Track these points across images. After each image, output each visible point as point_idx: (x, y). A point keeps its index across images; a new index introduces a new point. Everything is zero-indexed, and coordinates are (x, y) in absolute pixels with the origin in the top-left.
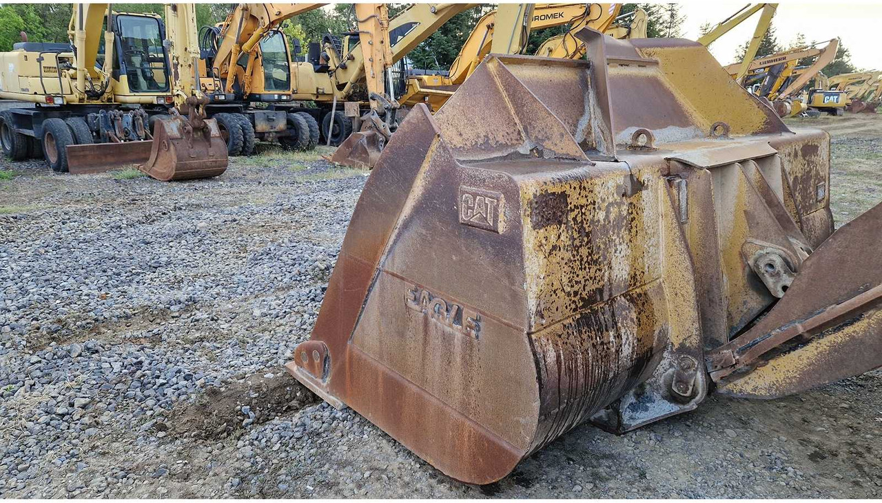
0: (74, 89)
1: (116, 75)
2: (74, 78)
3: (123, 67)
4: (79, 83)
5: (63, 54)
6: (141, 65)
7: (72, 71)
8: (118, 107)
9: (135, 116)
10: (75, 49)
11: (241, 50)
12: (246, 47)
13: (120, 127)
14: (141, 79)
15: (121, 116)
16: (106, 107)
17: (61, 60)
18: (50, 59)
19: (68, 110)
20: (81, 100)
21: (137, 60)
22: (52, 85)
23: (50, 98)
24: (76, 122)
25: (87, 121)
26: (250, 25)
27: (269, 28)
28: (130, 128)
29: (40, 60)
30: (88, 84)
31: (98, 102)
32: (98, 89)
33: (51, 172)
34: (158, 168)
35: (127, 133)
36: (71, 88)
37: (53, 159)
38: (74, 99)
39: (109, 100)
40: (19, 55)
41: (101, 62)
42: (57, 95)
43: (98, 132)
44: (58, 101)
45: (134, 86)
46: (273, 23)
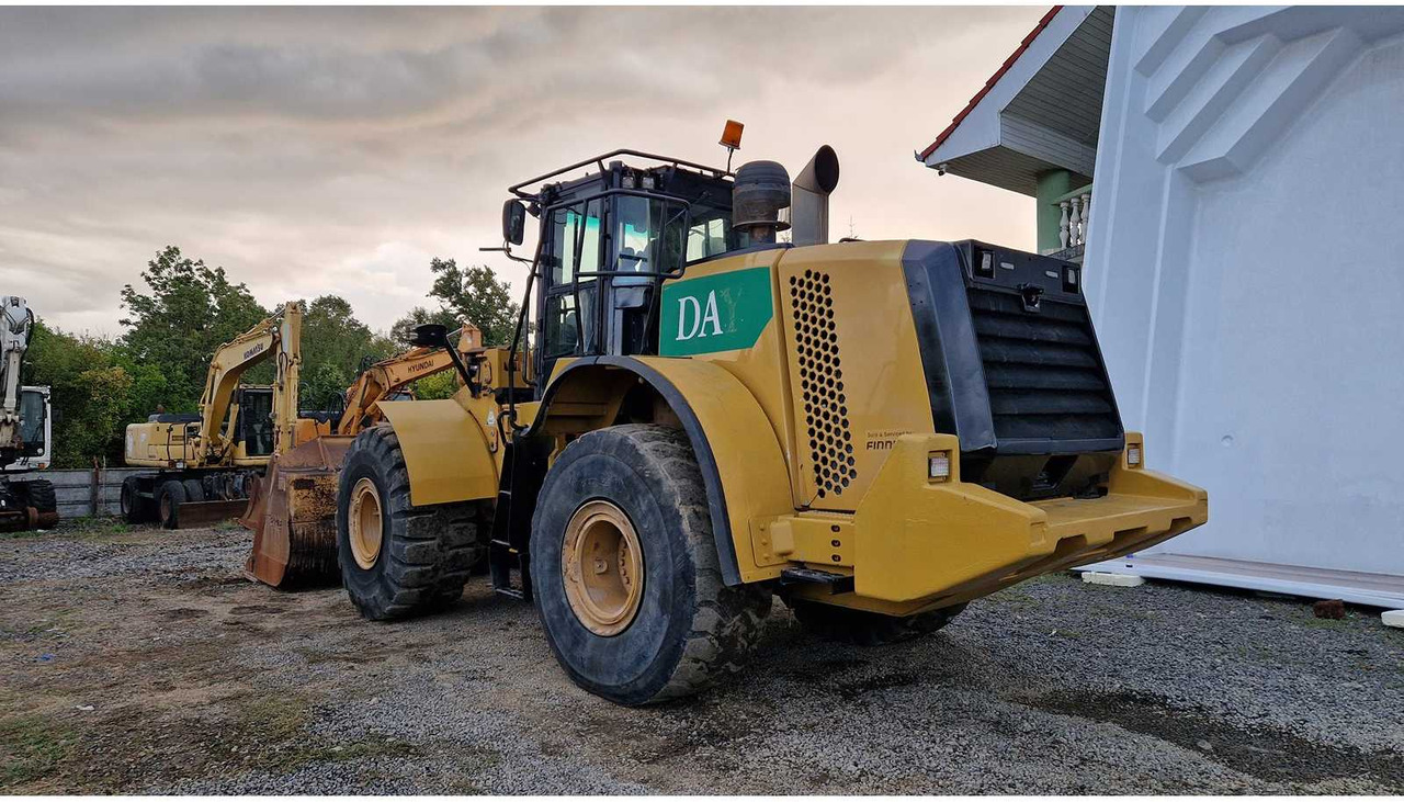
0: (196, 454)
1: (236, 441)
2: (197, 445)
3: (243, 434)
4: (201, 450)
5: (193, 424)
6: (262, 430)
7: (197, 439)
8: (234, 470)
9: (246, 477)
10: (202, 420)
11: (364, 413)
12: (368, 410)
13: (231, 488)
14: (260, 444)
15: (233, 477)
16: (221, 471)
17: (190, 429)
18: (179, 429)
19: (189, 473)
20: (201, 464)
21: (258, 427)
22: (177, 451)
23: (172, 463)
24: (193, 484)
25: (202, 484)
26: (375, 390)
27: (389, 392)
28: (240, 489)
29: (171, 430)
30: (209, 450)
31: (217, 466)
32: (218, 454)
33: (162, 529)
34: (252, 520)
35: (236, 494)
36: (191, 454)
37: (165, 518)
38: (195, 463)
39: (227, 463)
40: (153, 427)
41: (225, 429)
42: (179, 461)
43: (210, 492)
44: (180, 466)
45: (251, 451)
46: (394, 387)
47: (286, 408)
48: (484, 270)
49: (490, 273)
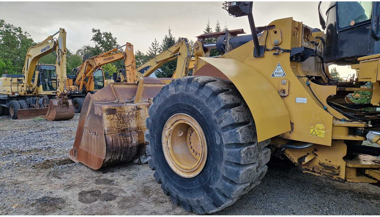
0: (22, 90)
1: (38, 85)
2: (23, 86)
3: (41, 82)
4: (25, 88)
5: (20, 78)
6: (48, 81)
7: (22, 84)
8: (38, 96)
9: (44, 99)
10: (24, 77)
11: (86, 76)
12: (87, 75)
13: (38, 103)
14: (48, 86)
15: (39, 99)
16: (34, 96)
17: (19, 80)
18: (15, 80)
19: (20, 97)
20: (25, 94)
21: (46, 80)
22: (15, 89)
23: (13, 93)
24: (22, 102)
25: (26, 101)
26: (90, 67)
27: (96, 68)
28: (42, 103)
29: (11, 80)
30: (28, 88)
31: (31, 95)
32: (31, 90)
33: (11, 119)
34: (49, 117)
35: (40, 105)
36: (21, 90)
37: (12, 114)
38: (22, 94)
39: (35, 94)
40: (4, 79)
41: (33, 81)
42: (16, 92)
43: (30, 105)
44: (16, 94)
45: (45, 89)
46: (97, 67)
47: (62, 72)
48: (109, 33)
49: (110, 34)
